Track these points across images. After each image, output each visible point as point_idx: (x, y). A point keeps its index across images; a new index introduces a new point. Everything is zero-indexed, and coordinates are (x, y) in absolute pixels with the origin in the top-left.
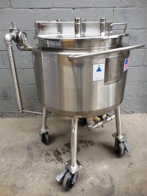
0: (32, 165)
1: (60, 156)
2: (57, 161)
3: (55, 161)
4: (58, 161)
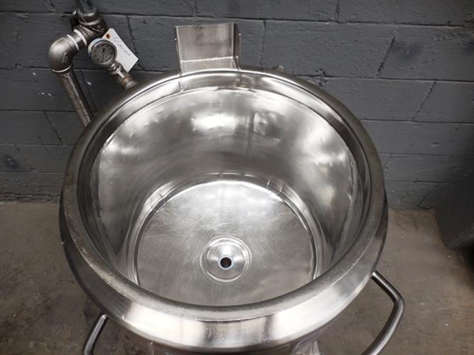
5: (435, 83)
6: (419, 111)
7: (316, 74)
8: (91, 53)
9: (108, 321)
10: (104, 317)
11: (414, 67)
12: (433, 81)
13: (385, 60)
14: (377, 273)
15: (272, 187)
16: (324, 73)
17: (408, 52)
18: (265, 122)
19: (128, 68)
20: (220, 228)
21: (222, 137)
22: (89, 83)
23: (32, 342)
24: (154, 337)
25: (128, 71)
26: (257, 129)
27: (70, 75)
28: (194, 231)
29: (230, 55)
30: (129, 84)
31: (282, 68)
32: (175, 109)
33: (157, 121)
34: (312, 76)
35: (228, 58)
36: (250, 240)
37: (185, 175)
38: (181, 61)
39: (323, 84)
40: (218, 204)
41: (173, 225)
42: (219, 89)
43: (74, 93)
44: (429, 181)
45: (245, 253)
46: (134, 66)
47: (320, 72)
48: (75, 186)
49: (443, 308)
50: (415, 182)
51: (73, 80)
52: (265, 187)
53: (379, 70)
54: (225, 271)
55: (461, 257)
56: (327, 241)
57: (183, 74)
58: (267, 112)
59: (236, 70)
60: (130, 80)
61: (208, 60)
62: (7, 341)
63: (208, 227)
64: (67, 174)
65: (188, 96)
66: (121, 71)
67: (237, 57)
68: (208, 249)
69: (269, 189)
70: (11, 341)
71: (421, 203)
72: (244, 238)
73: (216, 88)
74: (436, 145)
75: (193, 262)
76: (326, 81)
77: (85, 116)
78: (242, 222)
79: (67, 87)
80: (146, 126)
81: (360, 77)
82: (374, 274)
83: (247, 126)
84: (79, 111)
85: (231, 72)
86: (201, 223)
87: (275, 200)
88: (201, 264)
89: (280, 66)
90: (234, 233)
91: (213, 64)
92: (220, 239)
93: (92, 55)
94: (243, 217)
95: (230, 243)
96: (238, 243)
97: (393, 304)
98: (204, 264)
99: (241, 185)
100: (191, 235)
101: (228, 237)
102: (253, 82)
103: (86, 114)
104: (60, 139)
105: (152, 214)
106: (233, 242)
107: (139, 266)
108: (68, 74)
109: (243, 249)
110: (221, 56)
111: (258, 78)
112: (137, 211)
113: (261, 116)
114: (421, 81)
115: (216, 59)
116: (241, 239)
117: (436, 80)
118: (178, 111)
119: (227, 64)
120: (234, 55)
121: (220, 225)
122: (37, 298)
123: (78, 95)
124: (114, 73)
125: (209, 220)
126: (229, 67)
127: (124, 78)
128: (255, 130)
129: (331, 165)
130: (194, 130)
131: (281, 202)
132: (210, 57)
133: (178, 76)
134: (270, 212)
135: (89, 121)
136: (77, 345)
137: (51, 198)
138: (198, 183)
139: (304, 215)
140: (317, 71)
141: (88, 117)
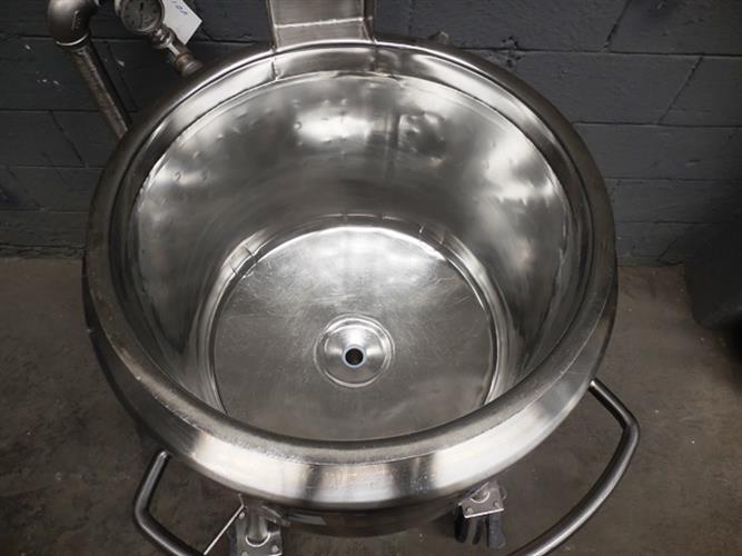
5: (701, 60)
6: (670, 108)
7: (502, 45)
8: (120, 12)
9: (171, 461)
10: (163, 454)
11: (668, 32)
12: (698, 57)
13: (619, 20)
14: (597, 381)
15: (428, 237)
16: (516, 44)
17: (659, 7)
18: (416, 130)
19: (185, 37)
20: (343, 302)
21: (346, 155)
22: (122, 63)
23: (58, 474)
24: (244, 486)
25: (185, 43)
26: (405, 143)
27: (87, 51)
28: (302, 308)
29: (357, 15)
30: (189, 66)
31: (447, 36)
32: (268, 110)
33: (236, 130)
34: (495, 49)
35: (354, 20)
36: (392, 321)
37: (287, 219)
38: (275, 26)
39: (514, 62)
40: (340, 265)
41: (269, 299)
42: (341, 75)
43: (96, 80)
44: (677, 222)
45: (386, 343)
46: (196, 32)
47: (510, 43)
48: (105, 247)
49: (689, 418)
50: (656, 223)
51: (92, 59)
52: (417, 237)
53: (609, 38)
54: (354, 370)
55: (721, 339)
56: (515, 326)
57: (279, 50)
58: (421, 113)
59: (369, 42)
60: (189, 60)
61: (320, 23)
62: (20, 471)
63: (326, 301)
64: (90, 226)
65: (288, 87)
66: (174, 43)
67: (370, 18)
68: (326, 336)
69: (422, 240)
70: (26, 471)
71: (662, 255)
72: (383, 319)
73: (336, 72)
74: (693, 164)
75: (303, 355)
76: (519, 58)
77: (117, 119)
78: (379, 292)
79: (84, 70)
80: (219, 140)
81: (576, 50)
82: (593, 383)
83: (387, 137)
84: (107, 111)
85: (361, 45)
86: (313, 294)
87: (431, 257)
88: (315, 360)
89: (443, 33)
90: (368, 310)
91: (330, 32)
92: (344, 321)
93: (122, 16)
94: (382, 286)
95: (360, 327)
96: (373, 327)
97: (621, 431)
98: (319, 358)
99: (376, 233)
100: (299, 314)
101: (357, 317)
102: (397, 63)
103: (120, 116)
104: (79, 157)
105: (234, 282)
106: (364, 324)
107: (218, 365)
108: (83, 48)
109: (382, 336)
110: (343, 17)
111: (405, 55)
112: (210, 277)
113: (410, 120)
114: (678, 57)
115: (335, 21)
116: (377, 319)
117: (703, 54)
118: (271, 114)
119: (352, 30)
120: (365, 16)
121: (345, 298)
122: (61, 407)
123: (102, 85)
124: (162, 46)
125: (327, 290)
126: (356, 36)
127: (179, 56)
128: (400, 143)
129: (525, 202)
130: (300, 143)
131: (441, 262)
132: (324, 19)
133: (270, 52)
134: (425, 277)
135: (126, 129)
136: (129, 477)
137: (72, 251)
138: (307, 232)
139: (478, 281)
140: (504, 41)
141: (123, 123)
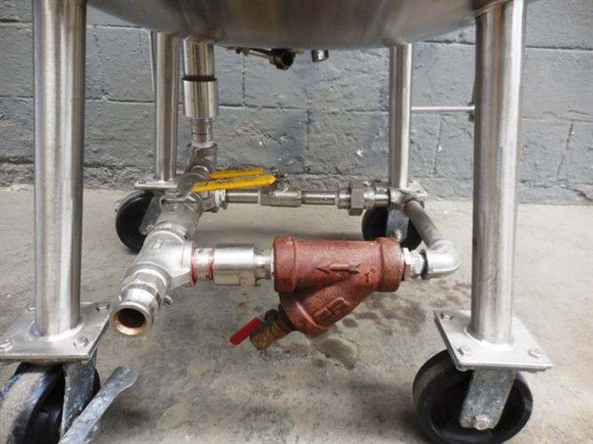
0: (187, 365)
1: (332, 337)
2: (322, 356)
3: (309, 356)
4: (328, 356)
